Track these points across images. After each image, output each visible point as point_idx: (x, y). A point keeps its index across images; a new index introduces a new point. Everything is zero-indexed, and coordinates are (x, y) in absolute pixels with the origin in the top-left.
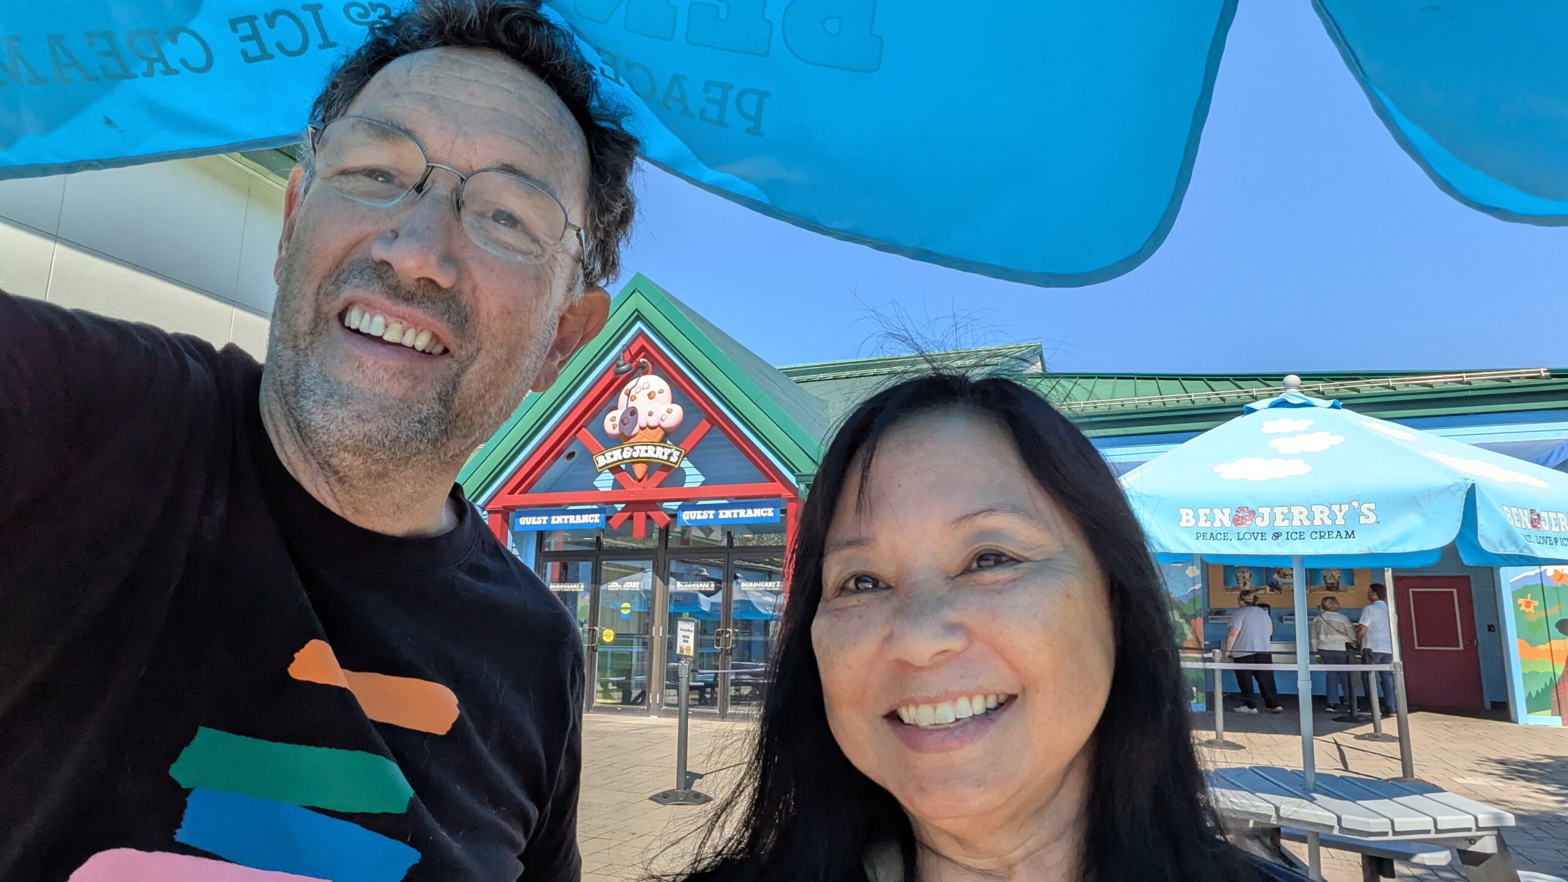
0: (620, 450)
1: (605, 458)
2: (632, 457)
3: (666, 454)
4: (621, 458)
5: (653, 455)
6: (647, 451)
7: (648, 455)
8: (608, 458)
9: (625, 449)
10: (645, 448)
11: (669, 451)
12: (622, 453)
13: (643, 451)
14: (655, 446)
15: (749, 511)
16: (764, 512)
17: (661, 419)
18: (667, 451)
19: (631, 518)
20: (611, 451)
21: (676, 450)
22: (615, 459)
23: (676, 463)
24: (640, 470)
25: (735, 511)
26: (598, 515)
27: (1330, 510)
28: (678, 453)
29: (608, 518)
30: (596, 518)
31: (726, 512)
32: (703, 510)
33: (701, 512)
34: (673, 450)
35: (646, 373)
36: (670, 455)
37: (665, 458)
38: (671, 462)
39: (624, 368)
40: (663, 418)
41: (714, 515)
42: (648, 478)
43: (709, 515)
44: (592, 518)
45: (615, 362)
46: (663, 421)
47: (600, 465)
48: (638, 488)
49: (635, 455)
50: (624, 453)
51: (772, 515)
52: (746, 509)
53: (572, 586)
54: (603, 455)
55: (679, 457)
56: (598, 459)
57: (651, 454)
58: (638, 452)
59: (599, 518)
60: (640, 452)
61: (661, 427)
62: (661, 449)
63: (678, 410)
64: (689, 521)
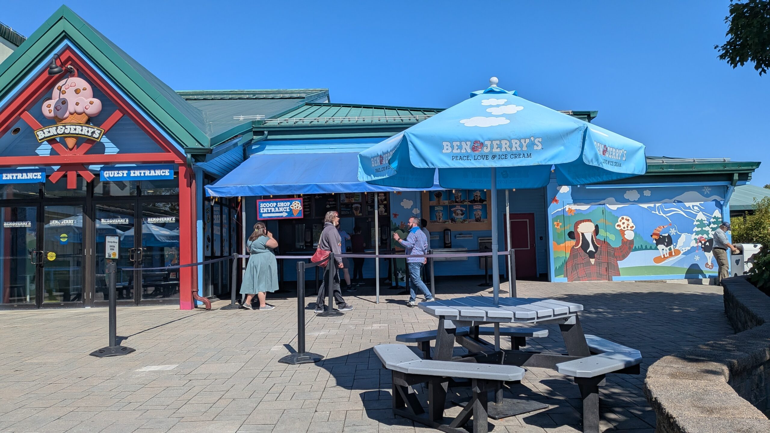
0: (55, 128)
1: (44, 133)
2: (64, 133)
3: (90, 132)
4: (56, 133)
5: (80, 133)
6: (75, 129)
7: (77, 132)
8: (46, 133)
9: (59, 127)
10: (74, 127)
11: (93, 130)
12: (56, 130)
13: (72, 129)
14: (82, 126)
15: (152, 172)
16: (163, 172)
17: (85, 108)
18: (91, 130)
19: (65, 176)
20: (48, 128)
21: (97, 129)
22: (51, 134)
23: (98, 138)
24: (71, 142)
25: (142, 172)
26: (40, 173)
27: (520, 142)
28: (99, 132)
29: (47, 176)
30: (39, 176)
31: (136, 172)
32: (119, 171)
33: (117, 172)
34: (95, 129)
35: (73, 76)
36: (93, 132)
37: (90, 134)
38: (94, 138)
39: (56, 70)
40: (87, 107)
41: (127, 174)
42: (78, 148)
43: (123, 174)
44: (35, 176)
45: (49, 66)
46: (87, 109)
47: (40, 138)
48: (70, 154)
49: (67, 131)
50: (58, 130)
51: (168, 174)
52: (150, 170)
53: (21, 224)
54: (42, 130)
55: (100, 134)
56: (38, 133)
57: (78, 131)
58: (69, 129)
59: (41, 175)
60: (70, 129)
61: (85, 114)
62: (87, 128)
63: (97, 102)
64: (109, 177)
